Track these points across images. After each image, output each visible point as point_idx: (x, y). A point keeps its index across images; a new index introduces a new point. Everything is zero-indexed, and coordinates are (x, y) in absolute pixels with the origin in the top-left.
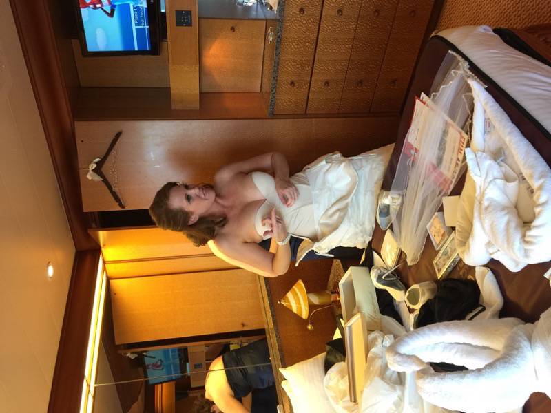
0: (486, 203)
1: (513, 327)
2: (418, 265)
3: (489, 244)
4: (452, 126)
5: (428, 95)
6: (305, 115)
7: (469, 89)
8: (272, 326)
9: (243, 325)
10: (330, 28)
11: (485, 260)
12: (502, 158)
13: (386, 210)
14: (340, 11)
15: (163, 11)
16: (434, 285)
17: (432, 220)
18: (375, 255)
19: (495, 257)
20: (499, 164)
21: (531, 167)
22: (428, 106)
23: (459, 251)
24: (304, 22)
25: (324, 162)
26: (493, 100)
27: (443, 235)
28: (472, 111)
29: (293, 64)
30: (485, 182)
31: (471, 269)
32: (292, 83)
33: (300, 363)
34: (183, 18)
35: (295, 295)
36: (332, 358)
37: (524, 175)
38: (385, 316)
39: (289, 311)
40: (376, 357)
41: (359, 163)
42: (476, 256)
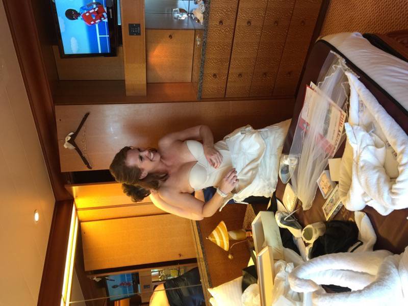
0: (361, 164)
1: (384, 258)
2: (311, 210)
3: (364, 194)
4: (334, 106)
5: (315, 83)
6: (224, 99)
7: (346, 79)
8: (202, 256)
9: (180, 255)
10: (242, 35)
11: (362, 206)
12: (373, 130)
13: (286, 169)
14: (249, 22)
15: (119, 24)
16: (323, 225)
17: (321, 176)
18: (278, 202)
19: (369, 204)
20: (370, 134)
21: (395, 137)
22: (316, 91)
23: (342, 199)
24: (223, 31)
25: (239, 134)
26: (365, 87)
27: (330, 187)
28: (349, 95)
29: (215, 61)
30: (360, 148)
31: (352, 213)
32: (215, 75)
33: (223, 285)
34: (134, 29)
35: (219, 233)
36: (247, 281)
37: (390, 143)
38: (287, 249)
39: (215, 244)
40: (281, 280)
41: (265, 134)
42: (355, 203)
